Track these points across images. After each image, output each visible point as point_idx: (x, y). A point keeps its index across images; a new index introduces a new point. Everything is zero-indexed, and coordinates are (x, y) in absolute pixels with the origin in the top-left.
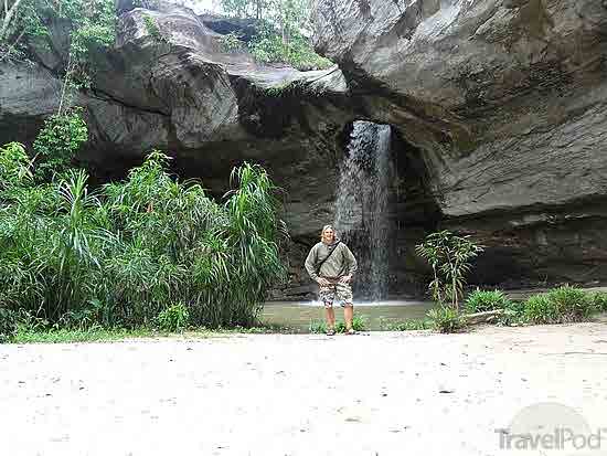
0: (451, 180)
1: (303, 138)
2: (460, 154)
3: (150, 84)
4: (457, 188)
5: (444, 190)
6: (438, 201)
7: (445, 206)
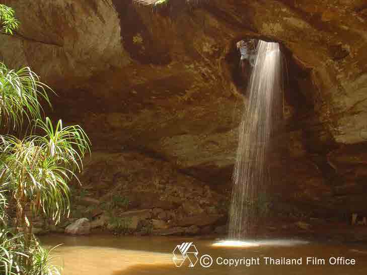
0: (347, 102)
1: (188, 63)
2: (359, 71)
3: (40, 12)
4: (353, 111)
5: (337, 115)
6: (331, 129)
7: (339, 133)
